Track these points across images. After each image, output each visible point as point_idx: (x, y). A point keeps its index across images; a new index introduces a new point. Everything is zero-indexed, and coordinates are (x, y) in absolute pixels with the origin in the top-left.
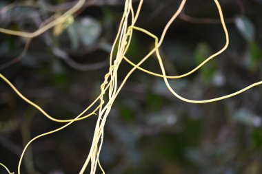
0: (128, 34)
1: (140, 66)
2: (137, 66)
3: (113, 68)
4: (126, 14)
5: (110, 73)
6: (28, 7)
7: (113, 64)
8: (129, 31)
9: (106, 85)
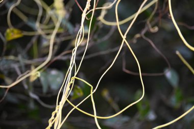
0: (71, 82)
1: (78, 107)
2: (75, 107)
3: (58, 107)
4: (71, 68)
5: (56, 111)
6: (11, 60)
7: (59, 104)
8: (72, 80)
9: (53, 120)
